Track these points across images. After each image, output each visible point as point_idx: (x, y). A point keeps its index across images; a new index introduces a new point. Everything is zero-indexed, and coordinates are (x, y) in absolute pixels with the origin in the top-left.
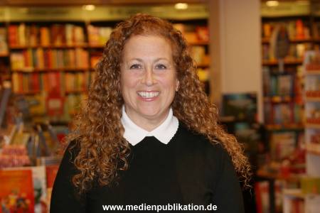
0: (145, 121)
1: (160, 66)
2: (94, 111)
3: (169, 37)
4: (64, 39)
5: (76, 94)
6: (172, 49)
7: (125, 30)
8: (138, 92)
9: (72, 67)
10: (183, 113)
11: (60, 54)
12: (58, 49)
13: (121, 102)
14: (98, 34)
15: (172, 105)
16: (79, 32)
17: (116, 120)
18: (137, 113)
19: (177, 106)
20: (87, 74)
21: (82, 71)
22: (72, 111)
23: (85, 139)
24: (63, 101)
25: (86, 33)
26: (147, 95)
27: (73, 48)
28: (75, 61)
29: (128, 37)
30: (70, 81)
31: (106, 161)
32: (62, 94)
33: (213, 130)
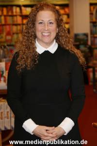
1: (51, 23)
2: (25, 40)
3: (54, 11)
4: (12, 12)
5: (17, 33)
6: (55, 16)
7: (37, 9)
8: (42, 33)
9: (15, 23)
10: (60, 41)
11: (11, 18)
12: (10, 16)
13: (35, 37)
14: (26, 10)
15: (55, 38)
16: (18, 9)
17: (33, 44)
20: (21, 26)
21: (19, 25)
22: (16, 40)
23: (21, 52)
24: (12, 37)
25: (21, 9)
26: (45, 34)
27: (16, 16)
28: (17, 21)
29: (38, 11)
30: (15, 28)
31: (29, 60)
32: (12, 34)
33: (71, 48)
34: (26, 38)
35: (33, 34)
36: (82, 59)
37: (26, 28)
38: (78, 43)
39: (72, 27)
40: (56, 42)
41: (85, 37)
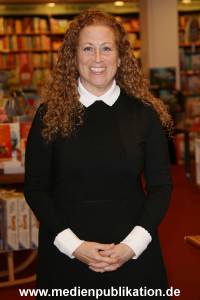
0: (95, 89)
1: (106, 49)
2: (57, 82)
3: (112, 26)
4: (32, 29)
5: (42, 69)
7: (80, 22)
8: (90, 68)
9: (38, 49)
10: (123, 83)
11: (30, 39)
12: (28, 35)
13: (78, 75)
14: (58, 25)
15: (115, 77)
16: (43, 23)
17: (73, 88)
18: (89, 83)
19: (119, 78)
20: (50, 55)
21: (46, 52)
22: (39, 81)
23: (51, 103)
24: (32, 74)
25: (48, 23)
26: (97, 70)
27: (39, 35)
28: (41, 45)
29: (82, 27)
30: (37, 59)
32: (32, 70)
33: (146, 95)
34: (60, 77)
35: (73, 69)
36: (165, 117)
37: (60, 59)
38: (156, 87)
39: (145, 55)
40: (117, 84)
41: (169, 74)
